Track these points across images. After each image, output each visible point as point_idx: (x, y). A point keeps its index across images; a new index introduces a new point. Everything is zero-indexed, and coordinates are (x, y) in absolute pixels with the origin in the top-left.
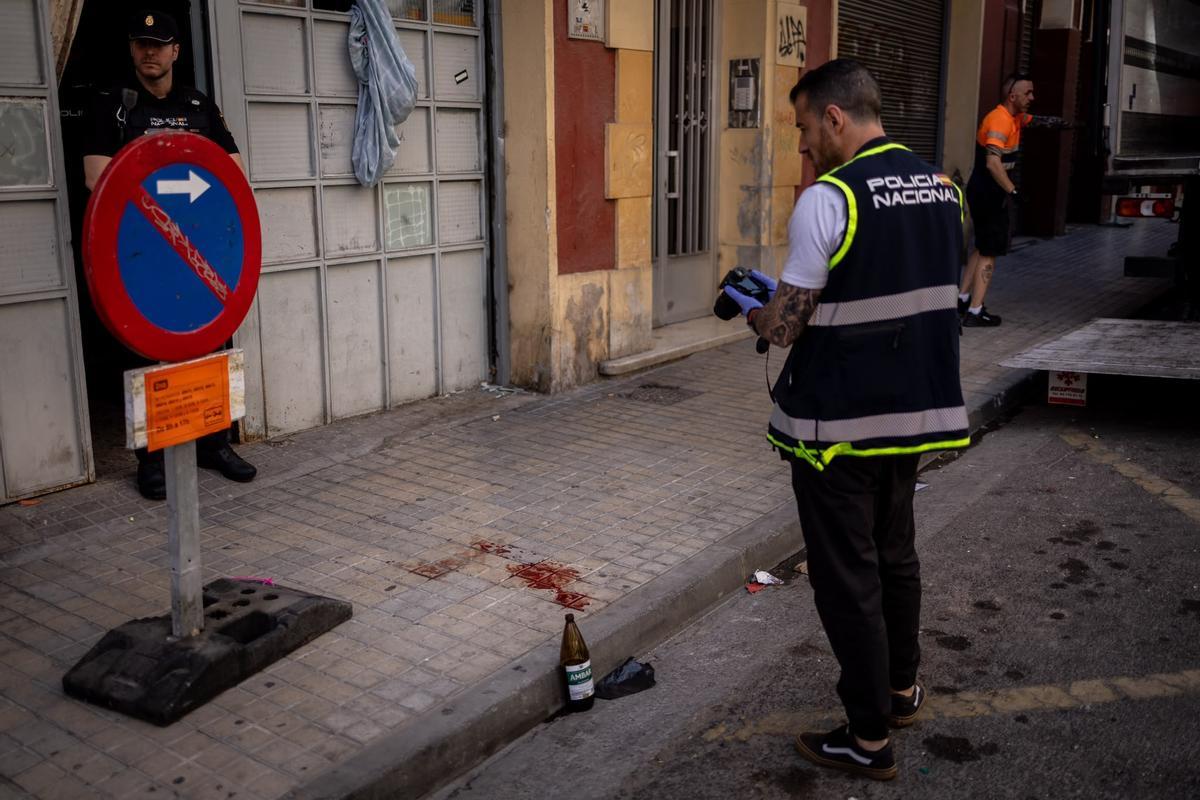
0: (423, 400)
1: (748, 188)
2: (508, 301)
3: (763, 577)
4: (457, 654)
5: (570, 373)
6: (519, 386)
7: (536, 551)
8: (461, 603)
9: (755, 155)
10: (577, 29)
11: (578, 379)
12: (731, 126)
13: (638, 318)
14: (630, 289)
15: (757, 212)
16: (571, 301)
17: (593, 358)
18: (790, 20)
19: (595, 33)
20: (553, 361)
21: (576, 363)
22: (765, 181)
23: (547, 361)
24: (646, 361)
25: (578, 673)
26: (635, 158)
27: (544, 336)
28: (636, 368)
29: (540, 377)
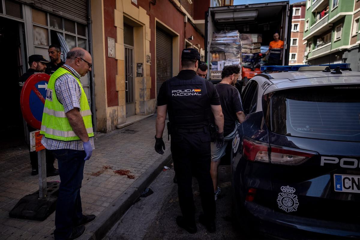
1: (141, 89)
2: (96, 113)
3: (166, 167)
4: (110, 192)
5: (110, 128)
6: (99, 132)
7: (118, 167)
8: (106, 181)
9: (143, 82)
10: (110, 55)
11: (112, 129)
12: (137, 76)
13: (123, 116)
14: (121, 110)
15: (143, 94)
16: (110, 112)
17: (115, 125)
18: (148, 56)
19: (113, 56)
20: (107, 126)
21: (111, 126)
22: (145, 88)
23: (106, 126)
24: (126, 125)
26: (122, 82)
27: (105, 120)
28: (124, 126)
29: (104, 130)
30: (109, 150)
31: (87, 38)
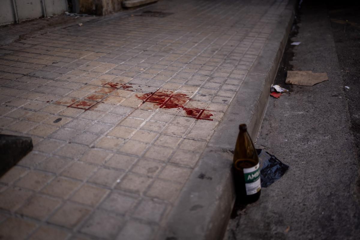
0: (36, 19)
3: (278, 88)
5: (110, 5)
6: (85, 13)
7: (149, 84)
8: (119, 125)
11: (114, 9)
25: (254, 173)
28: (138, 5)
29: (96, 6)
30: (113, 44)
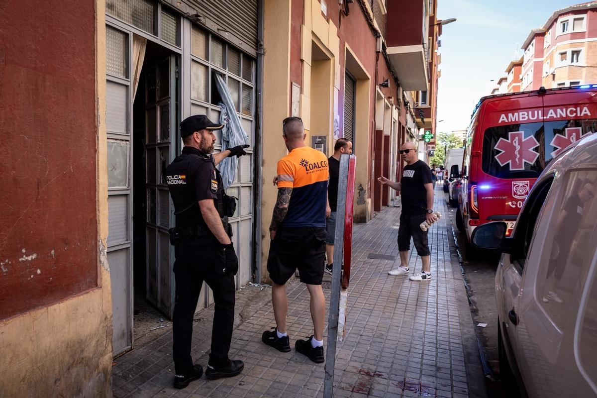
2: (262, 243)
6: (267, 284)
18: (336, 120)
31: (252, 84)
